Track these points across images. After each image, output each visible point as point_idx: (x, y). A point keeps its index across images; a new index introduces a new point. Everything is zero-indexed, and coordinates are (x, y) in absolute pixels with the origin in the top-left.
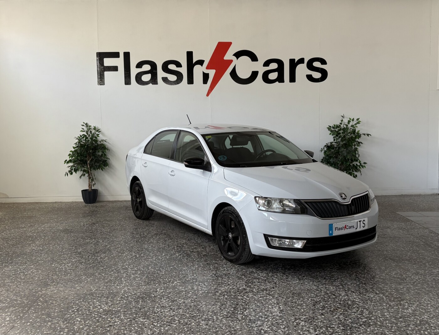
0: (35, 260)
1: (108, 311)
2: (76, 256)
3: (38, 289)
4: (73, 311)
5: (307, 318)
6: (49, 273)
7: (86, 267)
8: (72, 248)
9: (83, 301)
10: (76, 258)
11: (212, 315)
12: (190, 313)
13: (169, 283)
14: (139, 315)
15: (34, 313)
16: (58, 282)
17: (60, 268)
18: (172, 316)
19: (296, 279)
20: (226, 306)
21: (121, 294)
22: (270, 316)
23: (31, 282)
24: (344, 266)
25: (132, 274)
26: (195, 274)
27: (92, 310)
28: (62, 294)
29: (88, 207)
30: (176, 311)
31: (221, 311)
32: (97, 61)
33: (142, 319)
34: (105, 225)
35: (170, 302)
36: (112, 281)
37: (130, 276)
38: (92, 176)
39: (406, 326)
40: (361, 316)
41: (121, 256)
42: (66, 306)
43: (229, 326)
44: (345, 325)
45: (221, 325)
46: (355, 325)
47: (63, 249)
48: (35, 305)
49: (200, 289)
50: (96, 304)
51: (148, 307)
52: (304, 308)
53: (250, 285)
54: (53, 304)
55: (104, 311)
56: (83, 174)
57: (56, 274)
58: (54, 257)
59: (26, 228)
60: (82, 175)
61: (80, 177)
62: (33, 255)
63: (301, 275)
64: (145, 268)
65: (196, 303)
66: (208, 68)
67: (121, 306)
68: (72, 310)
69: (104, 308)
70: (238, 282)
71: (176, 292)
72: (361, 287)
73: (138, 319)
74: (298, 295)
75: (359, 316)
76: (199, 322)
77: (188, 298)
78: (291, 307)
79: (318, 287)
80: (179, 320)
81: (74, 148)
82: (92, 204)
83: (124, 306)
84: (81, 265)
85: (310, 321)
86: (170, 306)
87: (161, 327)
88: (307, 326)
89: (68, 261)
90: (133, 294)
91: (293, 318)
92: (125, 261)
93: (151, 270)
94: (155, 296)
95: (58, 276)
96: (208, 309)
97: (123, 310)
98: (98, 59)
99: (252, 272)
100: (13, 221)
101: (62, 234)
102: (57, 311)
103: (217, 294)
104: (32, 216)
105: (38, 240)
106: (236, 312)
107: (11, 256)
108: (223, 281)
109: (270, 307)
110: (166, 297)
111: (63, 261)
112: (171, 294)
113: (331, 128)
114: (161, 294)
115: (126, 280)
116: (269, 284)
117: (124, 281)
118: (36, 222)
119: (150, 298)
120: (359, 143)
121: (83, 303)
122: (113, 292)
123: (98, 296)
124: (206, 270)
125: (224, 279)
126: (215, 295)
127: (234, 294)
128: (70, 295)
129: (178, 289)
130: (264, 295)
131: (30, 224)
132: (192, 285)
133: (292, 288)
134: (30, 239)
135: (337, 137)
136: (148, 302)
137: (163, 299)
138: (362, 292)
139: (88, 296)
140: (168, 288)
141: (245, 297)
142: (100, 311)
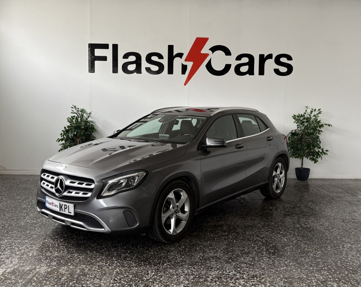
0: (29, 234)
2: (67, 231)
3: (32, 267)
6: (42, 248)
7: (78, 244)
9: (76, 282)
10: (68, 234)
13: (159, 265)
16: (51, 260)
17: (53, 244)
19: (282, 265)
21: (115, 276)
23: (25, 258)
24: (326, 252)
25: (122, 253)
26: (183, 256)
28: (56, 273)
32: (89, 51)
36: (104, 261)
37: (121, 256)
49: (191, 273)
53: (239, 271)
57: (49, 250)
59: (20, 200)
62: (27, 229)
63: (286, 260)
64: (134, 247)
66: (186, 60)
70: (227, 266)
71: (167, 275)
72: (350, 277)
77: (179, 283)
84: (73, 241)
90: (125, 277)
93: (140, 249)
94: (147, 280)
95: (51, 252)
98: (90, 49)
100: (10, 192)
104: (27, 188)
105: (32, 212)
107: (6, 228)
108: (211, 265)
110: (158, 281)
111: (56, 236)
112: (163, 278)
113: (296, 117)
114: (153, 278)
115: (117, 259)
116: (258, 270)
117: (115, 261)
118: (31, 194)
119: (143, 282)
120: (320, 131)
121: (76, 285)
122: (105, 273)
123: (91, 277)
124: (193, 251)
125: (212, 262)
126: (207, 280)
127: (225, 281)
128: (63, 274)
129: (169, 272)
130: (255, 283)
131: (24, 196)
132: (182, 268)
133: (281, 276)
134: (25, 211)
135: (301, 125)
136: (141, 286)
137: (155, 283)
138: (353, 283)
139: (81, 277)
140: (159, 271)
141: (237, 284)
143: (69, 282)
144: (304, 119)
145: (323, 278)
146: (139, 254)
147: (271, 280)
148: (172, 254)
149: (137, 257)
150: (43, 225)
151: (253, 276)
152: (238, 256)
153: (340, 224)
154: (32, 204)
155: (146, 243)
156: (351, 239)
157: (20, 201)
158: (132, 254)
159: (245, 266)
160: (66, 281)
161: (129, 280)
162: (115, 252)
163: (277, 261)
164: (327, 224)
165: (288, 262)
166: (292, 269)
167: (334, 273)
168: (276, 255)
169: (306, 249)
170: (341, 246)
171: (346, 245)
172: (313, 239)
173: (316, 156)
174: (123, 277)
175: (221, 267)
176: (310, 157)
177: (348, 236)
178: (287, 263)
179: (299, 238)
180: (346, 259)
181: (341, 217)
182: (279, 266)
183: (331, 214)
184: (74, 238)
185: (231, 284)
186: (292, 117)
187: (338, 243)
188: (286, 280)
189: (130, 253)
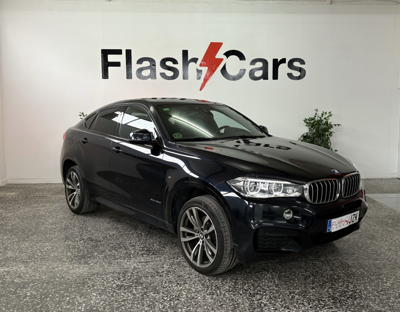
1: (121, 286)
5: (300, 292)
7: (97, 245)
9: (97, 276)
11: (216, 289)
12: (196, 288)
14: (150, 289)
18: (179, 291)
20: (227, 281)
22: (267, 290)
23: (47, 258)
27: (106, 285)
28: (77, 270)
30: (183, 286)
31: (223, 285)
33: (153, 293)
35: (177, 277)
36: (122, 258)
39: (388, 298)
40: (347, 290)
42: (82, 281)
43: (232, 300)
44: (334, 298)
45: (225, 299)
46: (343, 298)
50: (109, 279)
51: (157, 281)
52: (296, 283)
65: (200, 278)
67: (132, 281)
69: (116, 283)
71: (181, 268)
73: (148, 293)
74: (290, 270)
75: (345, 289)
76: (205, 296)
78: (285, 282)
80: (186, 295)
83: (135, 282)
85: (303, 295)
86: (177, 281)
87: (171, 301)
88: (302, 299)
90: (142, 270)
91: (288, 292)
94: (162, 272)
96: (212, 284)
102: (73, 286)
106: (237, 286)
109: (266, 281)
110: (172, 273)
112: (177, 270)
114: (168, 270)
119: (158, 274)
121: (97, 278)
123: (110, 271)
128: (84, 271)
129: (182, 265)
130: (259, 270)
136: (156, 277)
137: (169, 274)
139: (101, 272)
140: (174, 264)
142: (114, 286)
143: (90, 276)
147: (274, 268)
160: (87, 275)
161: (146, 273)
174: (139, 270)
188: (287, 267)
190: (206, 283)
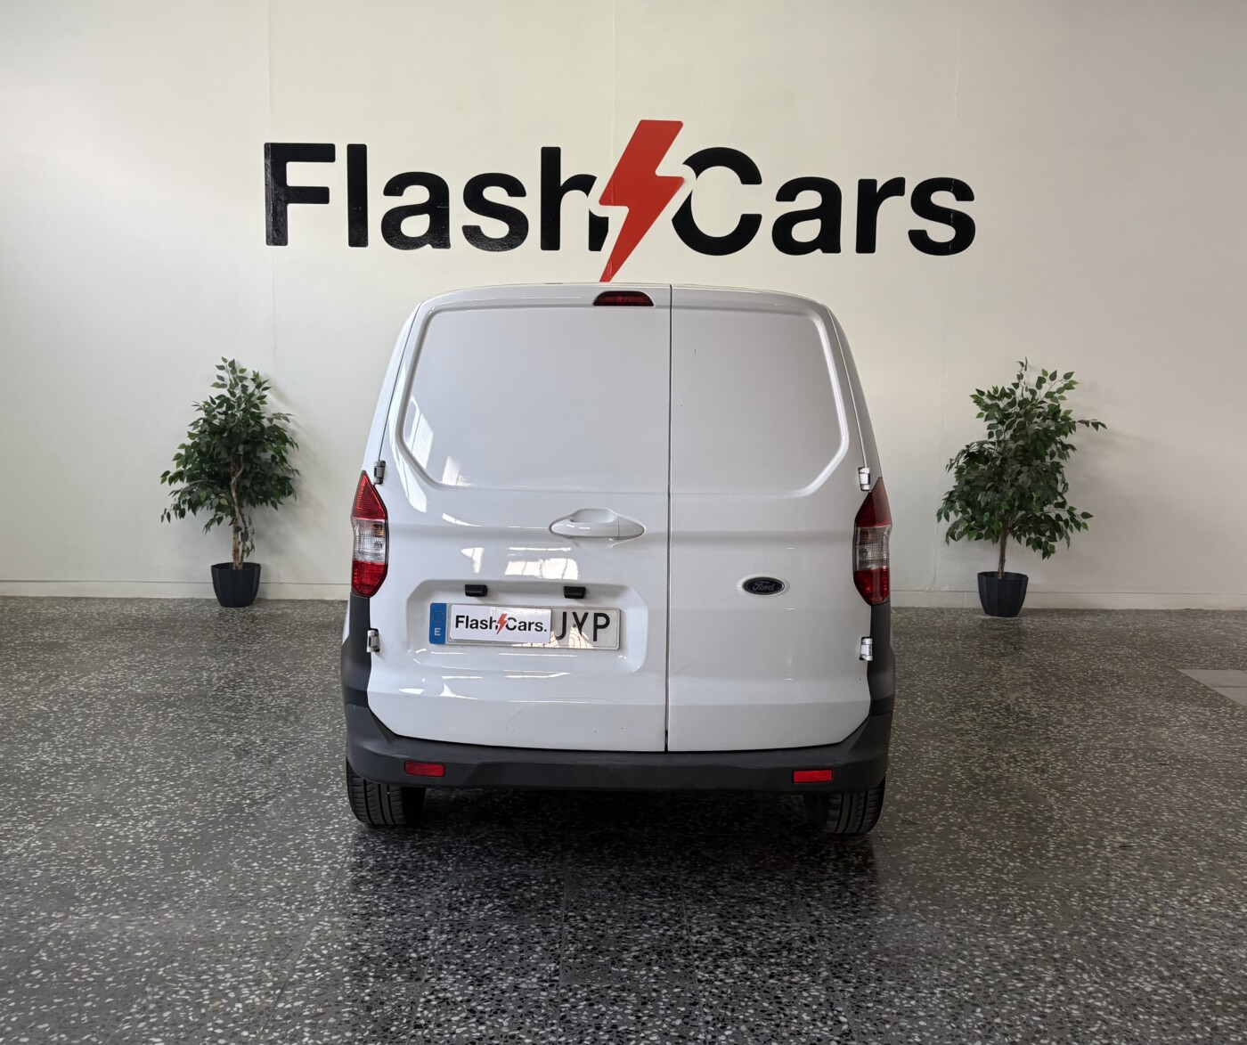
0: (43, 801)
1: (261, 1013)
2: (174, 792)
3: (37, 915)
4: (145, 1008)
6: (82, 852)
7: (203, 836)
8: (167, 763)
9: (181, 965)
10: (176, 801)
12: (537, 1034)
13: (468, 908)
14: (365, 1030)
15: (13, 1010)
16: (105, 891)
17: (119, 836)
19: (883, 906)
20: (658, 1006)
21: (311, 946)
23: (18, 884)
24: (1038, 863)
26: (554, 876)
27: (206, 1006)
28: (115, 935)
29: (228, 617)
30: (488, 1023)
31: (639, 1026)
32: (266, 170)
34: (275, 682)
35: (470, 985)
36: (283, 893)
37: (342, 877)
38: (245, 524)
41: (316, 795)
42: (123, 985)
47: (137, 766)
48: (22, 978)
49: (569, 937)
50: (222, 981)
51: (396, 999)
52: (921, 1029)
53: (735, 927)
54: (79, 974)
55: (248, 1011)
56: (215, 516)
57: (103, 857)
58: (103, 794)
59: (29, 685)
60: (212, 521)
61: (208, 526)
62: (37, 784)
63: (899, 892)
64: (392, 846)
65: (555, 992)
66: (605, 200)
67: (305, 991)
68: (139, 1004)
69: (247, 998)
70: (695, 912)
71: (490, 944)
72: (1105, 948)
74: (898, 973)
77: (527, 968)
79: (959, 941)
81: (191, 435)
82: (242, 609)
83: (317, 995)
84: (188, 828)
86: (469, 1001)
89: (148, 809)
90: (347, 947)
92: (330, 817)
93: (410, 855)
94: (419, 959)
95: (109, 864)
96: (597, 1018)
97: (310, 1010)
98: (269, 163)
99: (738, 876)
101: (140, 710)
102: (89, 1004)
103: (625, 960)
104: (56, 643)
105: (63, 728)
106: (692, 1034)
108: (644, 908)
109: (805, 1017)
110: (457, 964)
111: (132, 809)
112: (474, 952)
113: (984, 397)
114: (441, 951)
115: (328, 888)
116: (797, 924)
117: (321, 894)
118: (66, 664)
119: (404, 965)
120: (1065, 447)
121: (180, 976)
122: (281, 934)
123: (232, 948)
124: (588, 860)
125: (647, 899)
126: (620, 960)
127: (682, 961)
128: (139, 941)
129: (496, 933)
130: (781, 969)
131: (45, 670)
132: (544, 918)
133: (873, 943)
134: (39, 725)
135: (1000, 427)
136: (395, 978)
137: (445, 969)
138: (1110, 969)
139: (199, 949)
140: (465, 928)
141: (721, 973)
142: (235, 1013)
143: (156, 966)
144: (1012, 404)
145: (1013, 951)
146: (405, 872)
147: (837, 960)
148: (516, 872)
149: (397, 880)
150: (94, 773)
151: (777, 947)
152: (737, 879)
153: (1104, 766)
154: (65, 697)
155: (434, 834)
156: (1127, 817)
157: (26, 688)
158: (382, 871)
159: (755, 910)
160: (146, 961)
161: (360, 959)
162: (325, 864)
163: (866, 894)
164: (1059, 768)
165: (903, 899)
166: (914, 920)
167: (1054, 932)
168: (867, 874)
169: (974, 852)
170: (1092, 843)
171: (1110, 837)
172: (1002, 818)
173: (1048, 534)
174: (340, 948)
175: (676, 914)
176: (1028, 536)
177: (1122, 809)
178: (899, 900)
179: (956, 816)
180: (1103, 886)
181: (1111, 741)
182: (871, 910)
183: (1078, 732)
184: (194, 815)
185: (700, 973)
186: (973, 396)
187: (1084, 831)
188: (886, 959)
189: (376, 868)
190: (577, 1015)
